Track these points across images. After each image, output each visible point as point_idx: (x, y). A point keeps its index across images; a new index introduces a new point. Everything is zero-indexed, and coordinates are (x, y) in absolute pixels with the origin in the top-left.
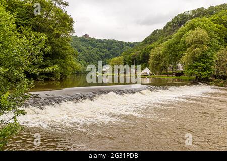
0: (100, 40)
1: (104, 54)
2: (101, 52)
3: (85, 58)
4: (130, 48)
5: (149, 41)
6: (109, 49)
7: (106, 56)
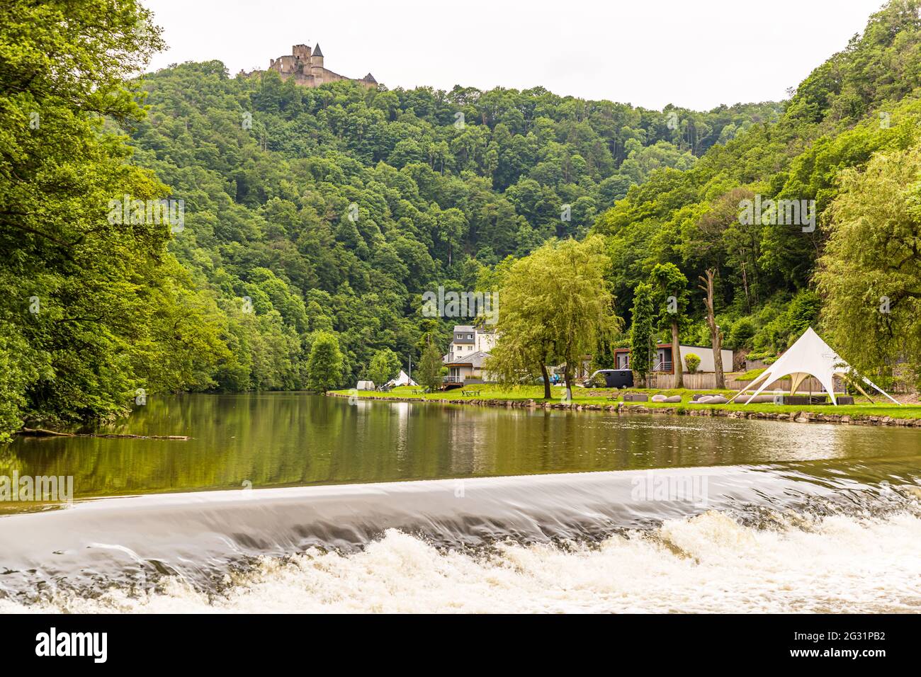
0: (423, 93)
1: (456, 216)
2: (435, 196)
3: (288, 250)
4: (686, 160)
5: (849, 94)
6: (504, 176)
7: (474, 236)
